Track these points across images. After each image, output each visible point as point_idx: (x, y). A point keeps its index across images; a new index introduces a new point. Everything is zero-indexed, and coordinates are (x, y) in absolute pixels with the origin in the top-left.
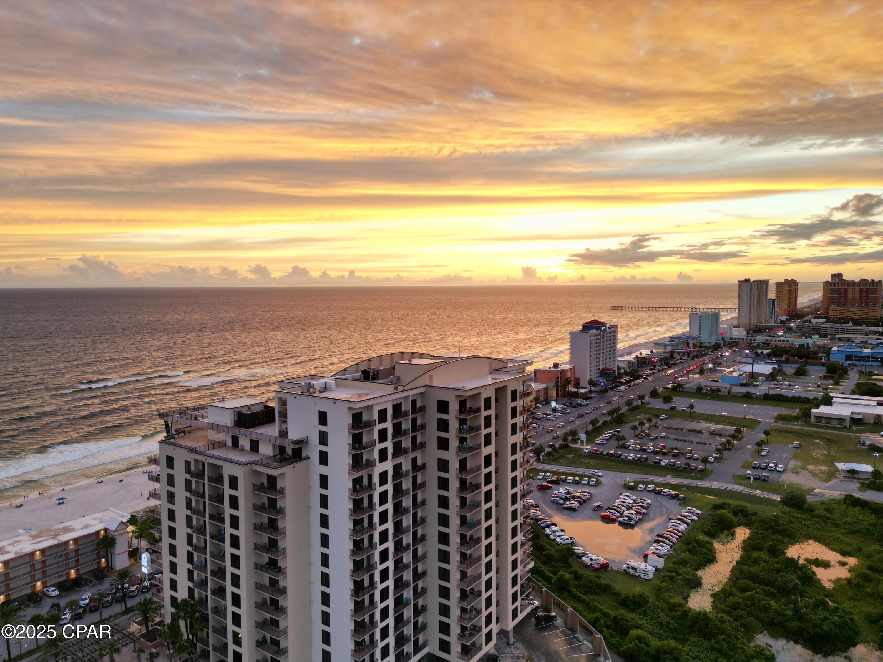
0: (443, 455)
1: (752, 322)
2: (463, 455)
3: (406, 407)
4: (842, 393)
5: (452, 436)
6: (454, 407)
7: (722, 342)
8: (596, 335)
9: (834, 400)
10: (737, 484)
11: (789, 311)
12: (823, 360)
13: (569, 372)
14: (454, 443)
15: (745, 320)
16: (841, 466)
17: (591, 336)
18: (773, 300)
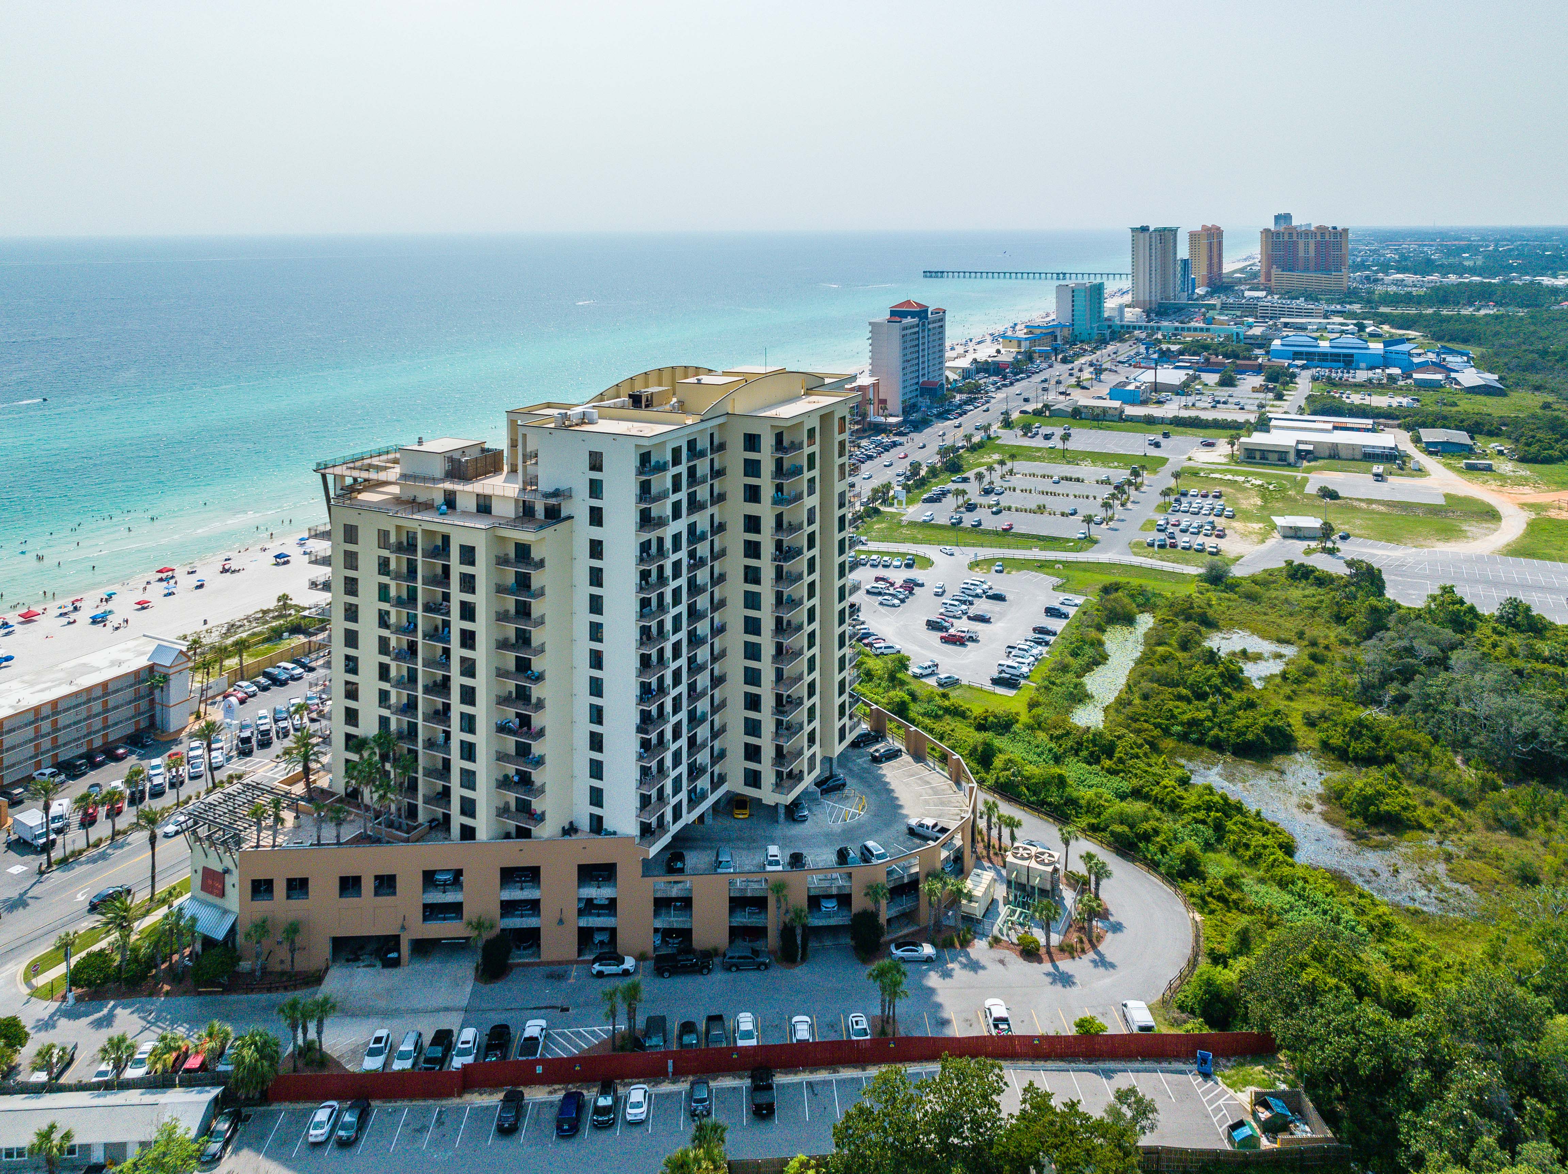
0: (752, 509)
1: (1153, 299)
2: (780, 509)
3: (703, 443)
4: (1285, 413)
5: (766, 483)
6: (767, 442)
7: (1107, 332)
8: (912, 327)
9: (1273, 423)
10: (1136, 554)
11: (1210, 278)
12: (1260, 360)
13: (871, 390)
14: (767, 492)
15: (1144, 296)
16: (1280, 521)
17: (905, 329)
18: (1185, 262)
